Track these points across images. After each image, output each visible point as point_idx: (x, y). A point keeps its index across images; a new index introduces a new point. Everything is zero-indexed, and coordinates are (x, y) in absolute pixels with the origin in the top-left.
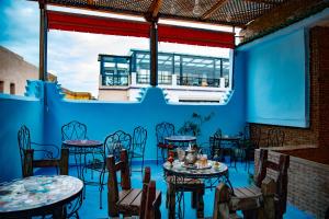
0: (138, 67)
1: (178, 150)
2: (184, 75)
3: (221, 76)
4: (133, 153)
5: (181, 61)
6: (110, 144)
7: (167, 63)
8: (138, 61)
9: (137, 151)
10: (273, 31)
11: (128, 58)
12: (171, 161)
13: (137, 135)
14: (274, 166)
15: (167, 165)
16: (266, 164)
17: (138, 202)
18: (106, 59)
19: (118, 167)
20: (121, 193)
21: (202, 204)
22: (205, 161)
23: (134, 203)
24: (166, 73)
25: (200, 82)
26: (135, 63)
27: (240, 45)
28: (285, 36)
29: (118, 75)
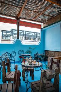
0: (13, 34)
1: (26, 58)
2: (26, 37)
3: (37, 37)
4: (11, 59)
5: (26, 33)
6: (4, 57)
7: (22, 33)
8: (13, 32)
9: (13, 59)
10: (52, 24)
11: (10, 31)
12: (24, 62)
13: (13, 54)
14: (55, 63)
15: (23, 63)
16: (53, 62)
17: (13, 77)
18: (3, 31)
19: (6, 65)
20: (7, 73)
21: (33, 75)
22: (35, 62)
23: (12, 77)
24: (21, 36)
25: (31, 39)
26: (12, 33)
27: (43, 28)
28: (55, 26)
29: (7, 36)
